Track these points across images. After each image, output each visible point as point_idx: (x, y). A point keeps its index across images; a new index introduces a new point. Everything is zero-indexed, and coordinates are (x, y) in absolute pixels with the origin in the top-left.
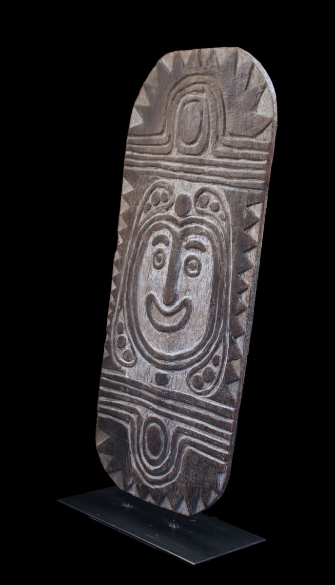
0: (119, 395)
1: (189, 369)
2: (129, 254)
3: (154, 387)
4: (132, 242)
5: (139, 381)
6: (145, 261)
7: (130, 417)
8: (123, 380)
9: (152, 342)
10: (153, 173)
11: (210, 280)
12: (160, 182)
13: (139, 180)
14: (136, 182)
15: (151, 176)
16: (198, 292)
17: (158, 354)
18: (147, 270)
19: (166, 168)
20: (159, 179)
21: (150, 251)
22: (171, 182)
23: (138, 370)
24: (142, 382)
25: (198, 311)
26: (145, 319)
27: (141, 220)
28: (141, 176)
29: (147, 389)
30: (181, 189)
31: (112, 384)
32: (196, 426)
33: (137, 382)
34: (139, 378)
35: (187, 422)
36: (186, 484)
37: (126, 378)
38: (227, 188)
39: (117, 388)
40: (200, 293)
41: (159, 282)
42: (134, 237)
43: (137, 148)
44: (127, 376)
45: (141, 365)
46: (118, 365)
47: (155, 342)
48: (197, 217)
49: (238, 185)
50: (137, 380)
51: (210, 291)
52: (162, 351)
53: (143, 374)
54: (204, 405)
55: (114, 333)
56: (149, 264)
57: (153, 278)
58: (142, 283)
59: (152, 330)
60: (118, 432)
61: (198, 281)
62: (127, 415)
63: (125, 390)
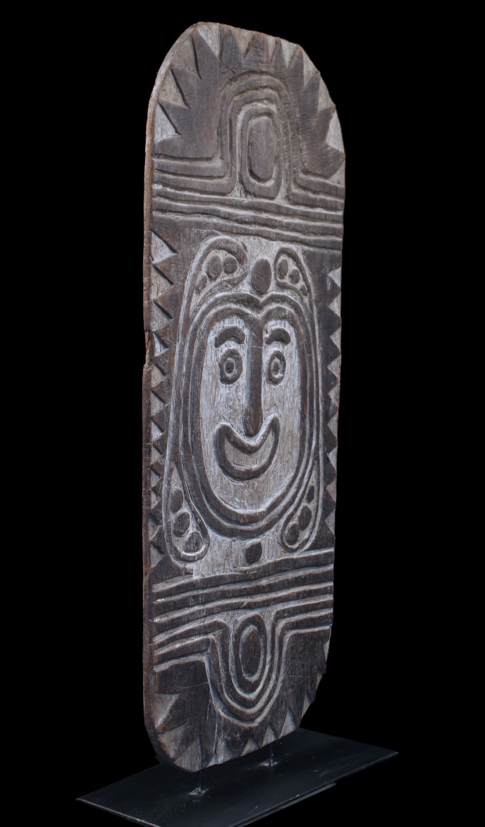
0: (186, 616)
1: (282, 521)
2: (180, 368)
3: (245, 572)
4: (182, 347)
5: (217, 574)
6: (205, 376)
7: (208, 640)
8: (192, 586)
9: (231, 503)
10: (206, 225)
11: (297, 383)
12: (221, 240)
13: (184, 237)
14: (179, 240)
15: (205, 231)
16: (284, 404)
17: (248, 516)
18: (212, 389)
19: (227, 217)
20: (217, 235)
21: (213, 357)
22: (238, 240)
23: (212, 559)
24: (221, 574)
25: (287, 432)
26: (215, 470)
27: (193, 305)
28: (187, 230)
29: (234, 580)
30: (258, 251)
31: (174, 603)
32: (298, 597)
33: (215, 578)
34: (215, 569)
35: (286, 598)
36: (293, 687)
37: (197, 581)
38: (306, 248)
39: (184, 604)
40: (287, 405)
41: (233, 404)
42: (185, 336)
43: (175, 181)
44: (195, 577)
45: (216, 548)
46: (180, 565)
47: (237, 500)
48: (278, 293)
49: (319, 244)
50: (213, 575)
51: (298, 400)
52: (251, 510)
53: (220, 560)
54: (304, 562)
55: (167, 513)
56: (214, 377)
57: (222, 402)
58: (205, 412)
59: (229, 484)
60: (192, 678)
61: (283, 388)
62: (202, 641)
63: (197, 600)
